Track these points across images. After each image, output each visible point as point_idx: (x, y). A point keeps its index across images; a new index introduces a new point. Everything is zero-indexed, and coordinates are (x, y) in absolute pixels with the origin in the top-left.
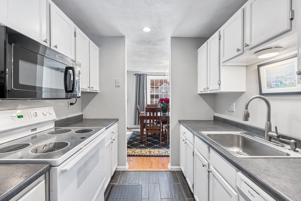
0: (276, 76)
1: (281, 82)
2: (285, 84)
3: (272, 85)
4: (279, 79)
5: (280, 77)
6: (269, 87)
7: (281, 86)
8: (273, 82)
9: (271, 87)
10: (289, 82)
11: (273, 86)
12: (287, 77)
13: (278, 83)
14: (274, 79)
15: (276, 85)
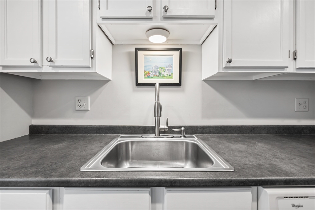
0: (156, 65)
1: (160, 73)
2: (163, 75)
3: (150, 74)
4: (158, 70)
5: (160, 68)
6: (147, 77)
7: (160, 77)
8: (152, 72)
9: (149, 76)
10: (167, 74)
11: (151, 76)
12: (166, 69)
13: (157, 73)
14: (153, 68)
15: (155, 75)
